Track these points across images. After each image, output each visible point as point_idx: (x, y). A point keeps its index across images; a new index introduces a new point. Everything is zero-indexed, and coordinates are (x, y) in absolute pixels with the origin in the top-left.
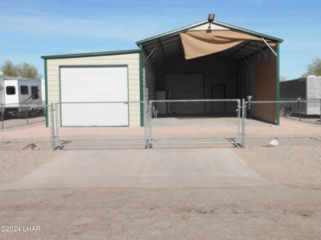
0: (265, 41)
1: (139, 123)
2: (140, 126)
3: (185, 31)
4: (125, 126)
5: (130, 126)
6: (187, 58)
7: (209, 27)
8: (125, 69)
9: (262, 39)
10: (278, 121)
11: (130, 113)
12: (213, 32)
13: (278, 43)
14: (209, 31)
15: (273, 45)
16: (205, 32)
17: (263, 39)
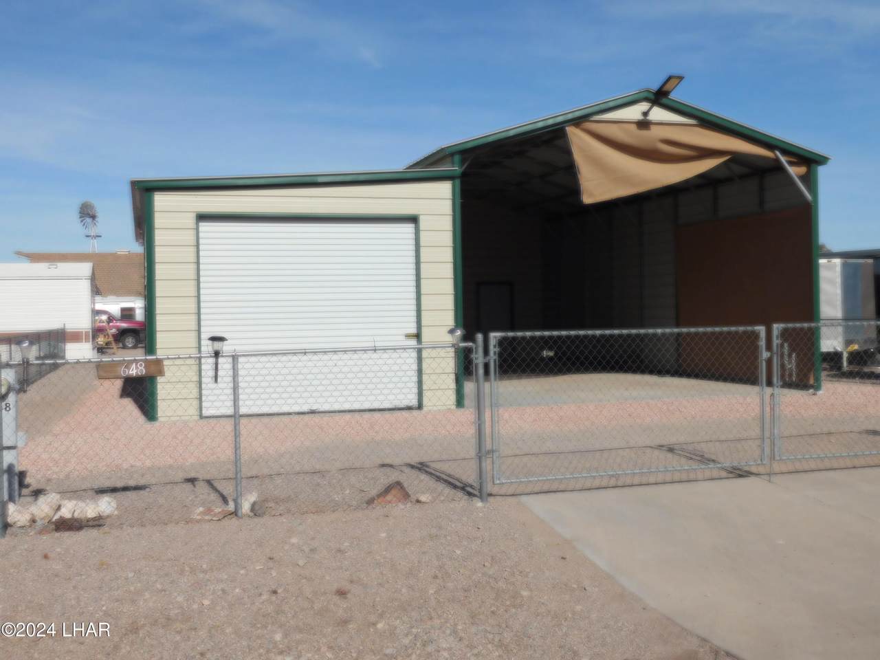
0: (783, 159)
1: (451, 397)
2: (454, 407)
3: (578, 121)
4: (409, 408)
5: (425, 409)
6: (587, 199)
7: (646, 114)
8: (409, 228)
9: (776, 155)
10: (817, 379)
11: (425, 366)
12: (653, 128)
13: (813, 166)
14: (644, 124)
15: (802, 170)
16: (633, 127)
17: (778, 153)
